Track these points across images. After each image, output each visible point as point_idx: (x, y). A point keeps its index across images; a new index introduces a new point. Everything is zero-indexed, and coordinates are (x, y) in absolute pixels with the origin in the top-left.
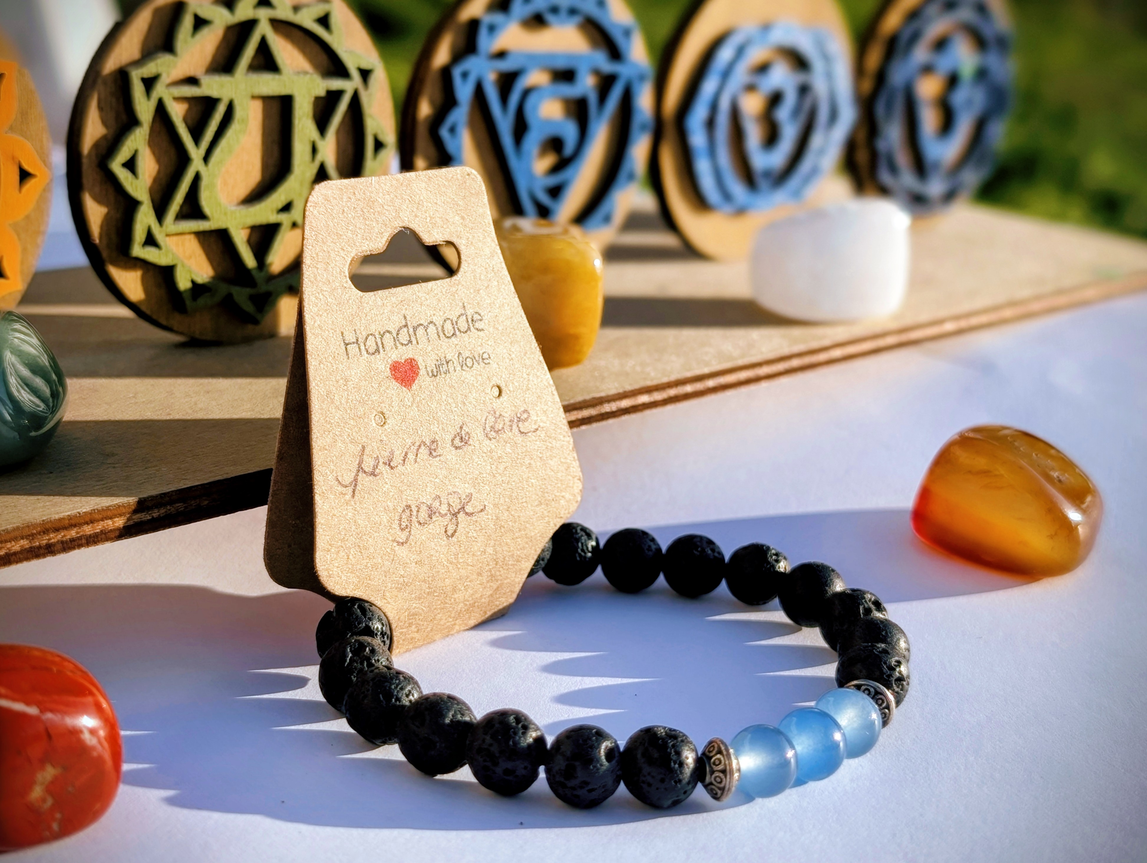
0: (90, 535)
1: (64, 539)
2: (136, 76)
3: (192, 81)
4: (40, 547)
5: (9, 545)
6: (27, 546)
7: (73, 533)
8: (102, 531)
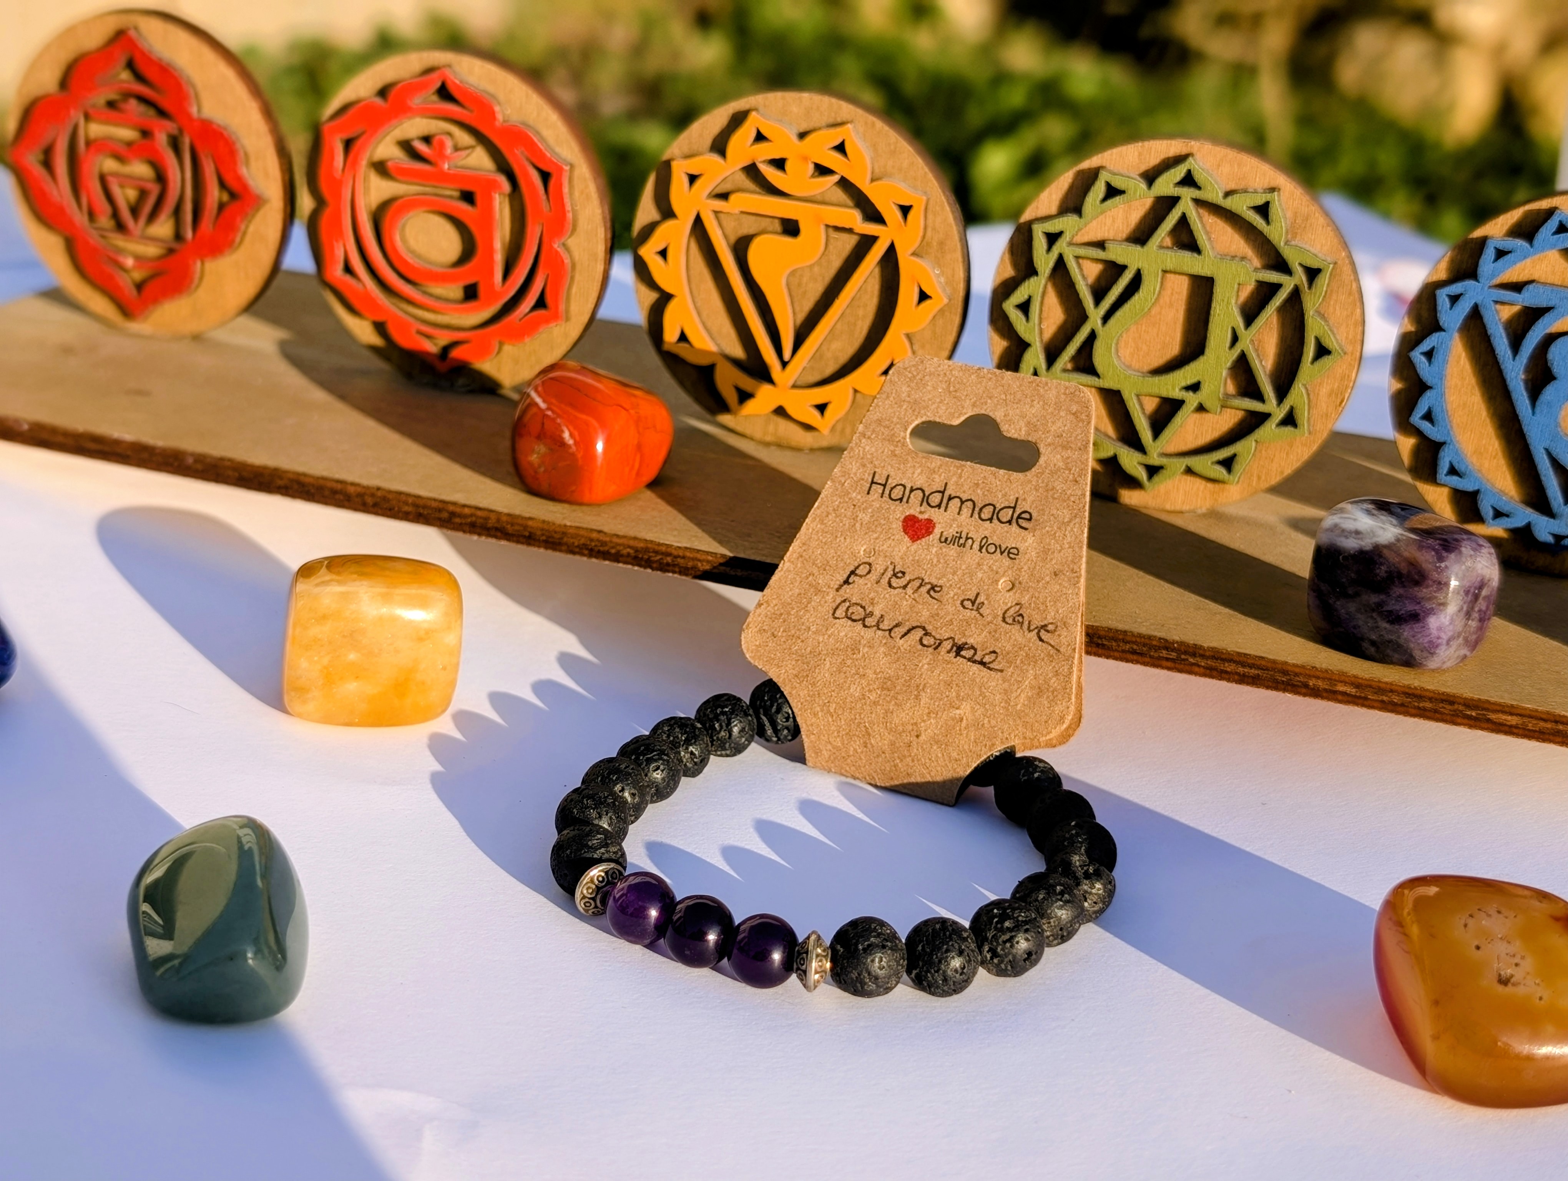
1: (661, 561)
2: (1041, 231)
3: (1102, 244)
5: (618, 548)
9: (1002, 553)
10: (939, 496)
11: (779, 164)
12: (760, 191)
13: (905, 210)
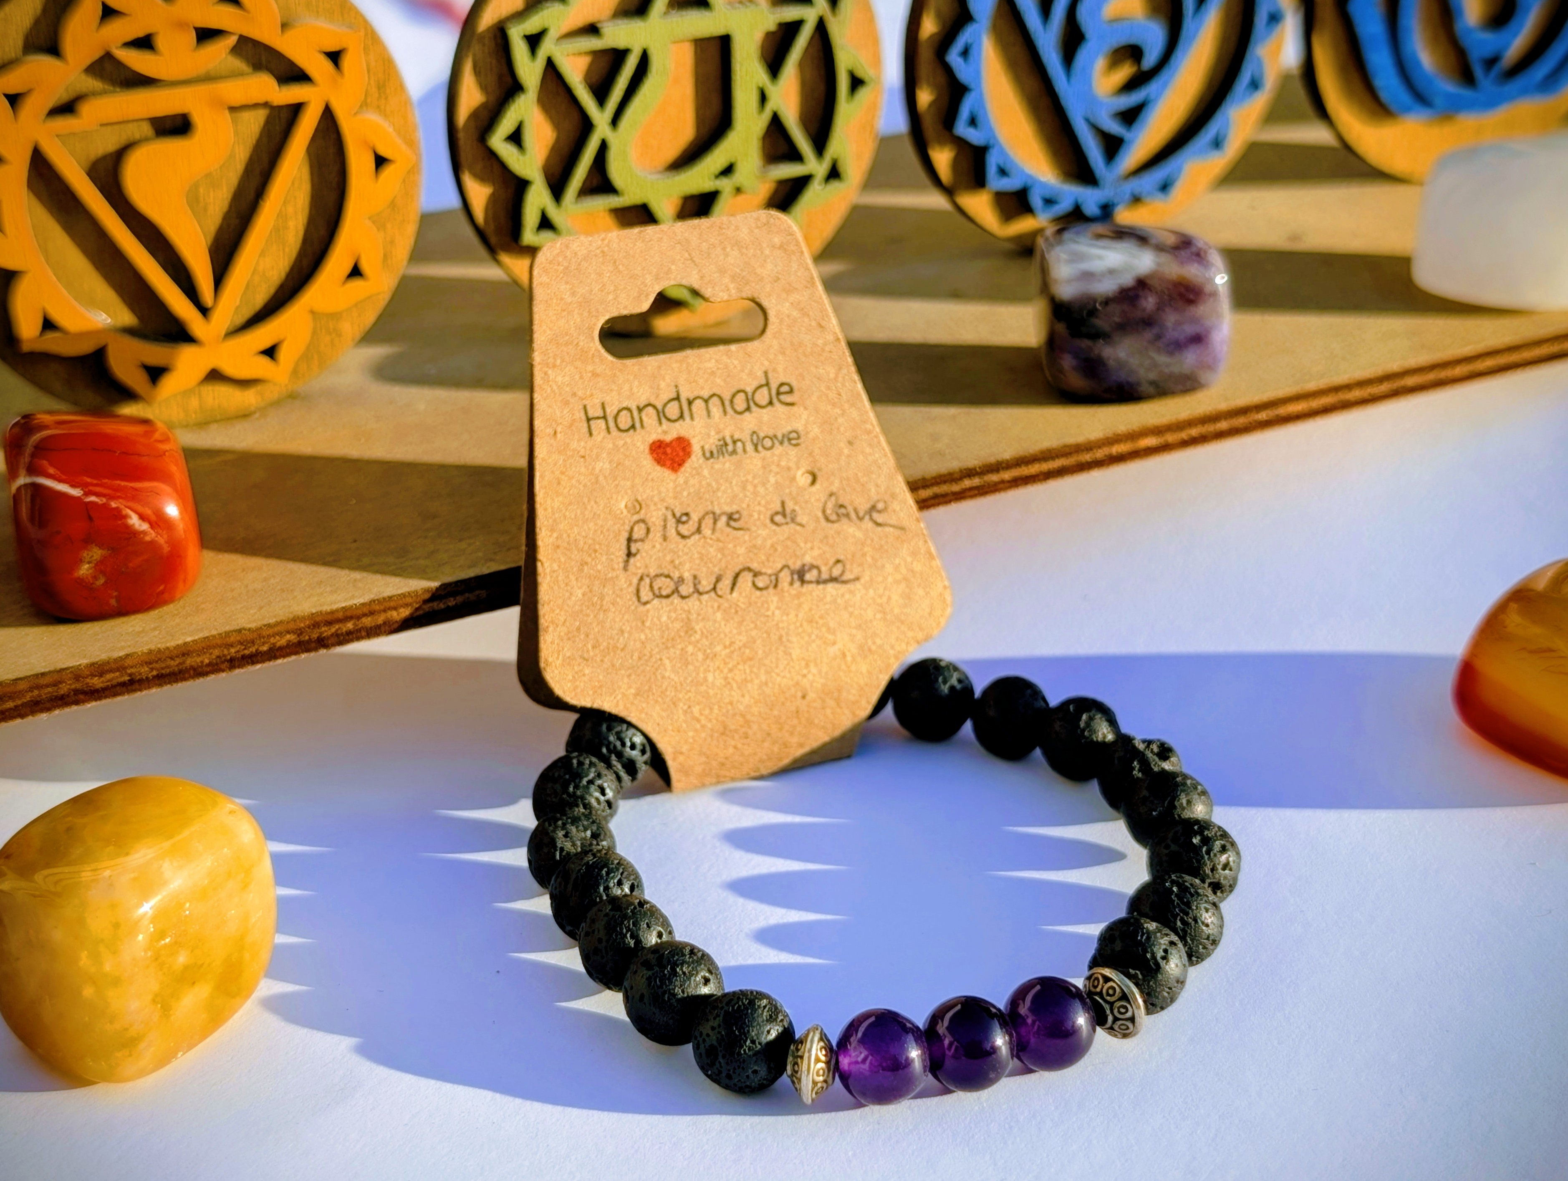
0: (371, 628)
1: (339, 632)
2: (516, 34)
3: (592, 29)
4: (310, 641)
5: (272, 640)
6: (295, 641)
7: (350, 625)
8: (385, 623)
9: (781, 443)
10: (675, 404)
11: (145, 43)
12: (111, 88)
13: (335, 57)
